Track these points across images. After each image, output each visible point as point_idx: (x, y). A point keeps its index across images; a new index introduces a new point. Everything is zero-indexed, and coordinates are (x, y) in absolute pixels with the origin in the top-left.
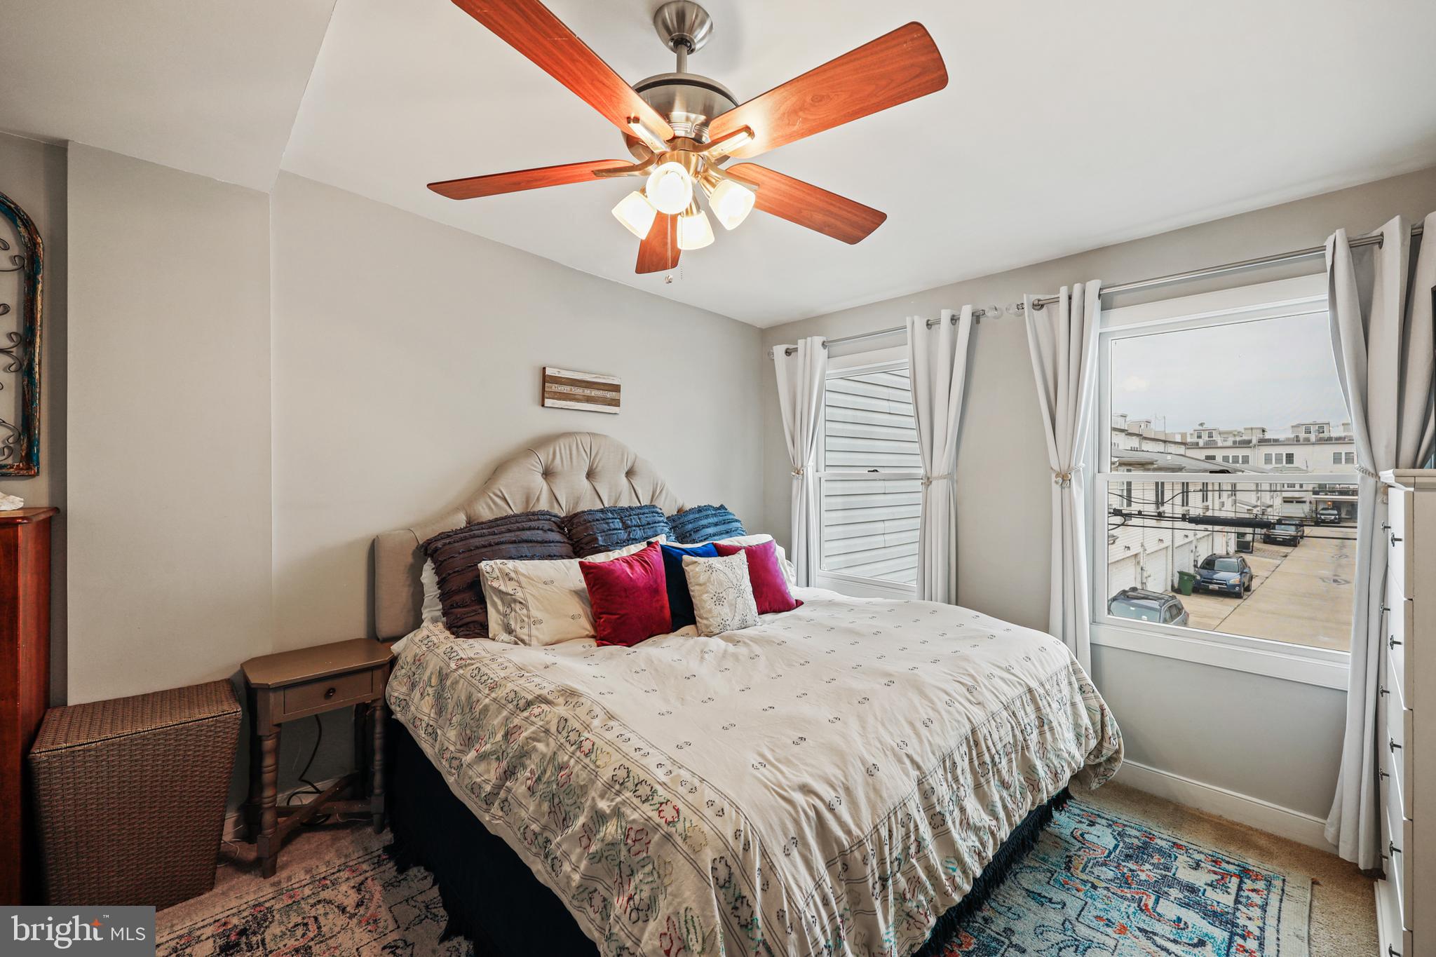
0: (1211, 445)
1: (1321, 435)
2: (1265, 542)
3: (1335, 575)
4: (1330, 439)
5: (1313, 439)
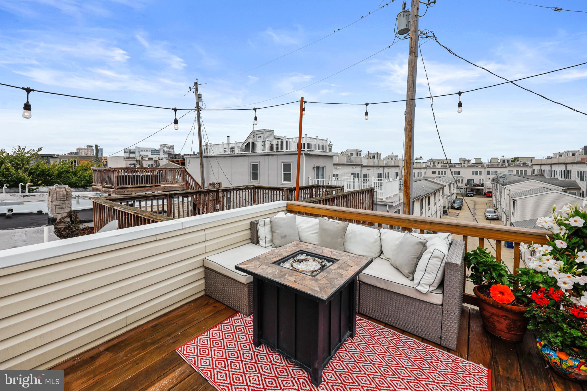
0: (434, 167)
1: (469, 165)
5: (466, 166)
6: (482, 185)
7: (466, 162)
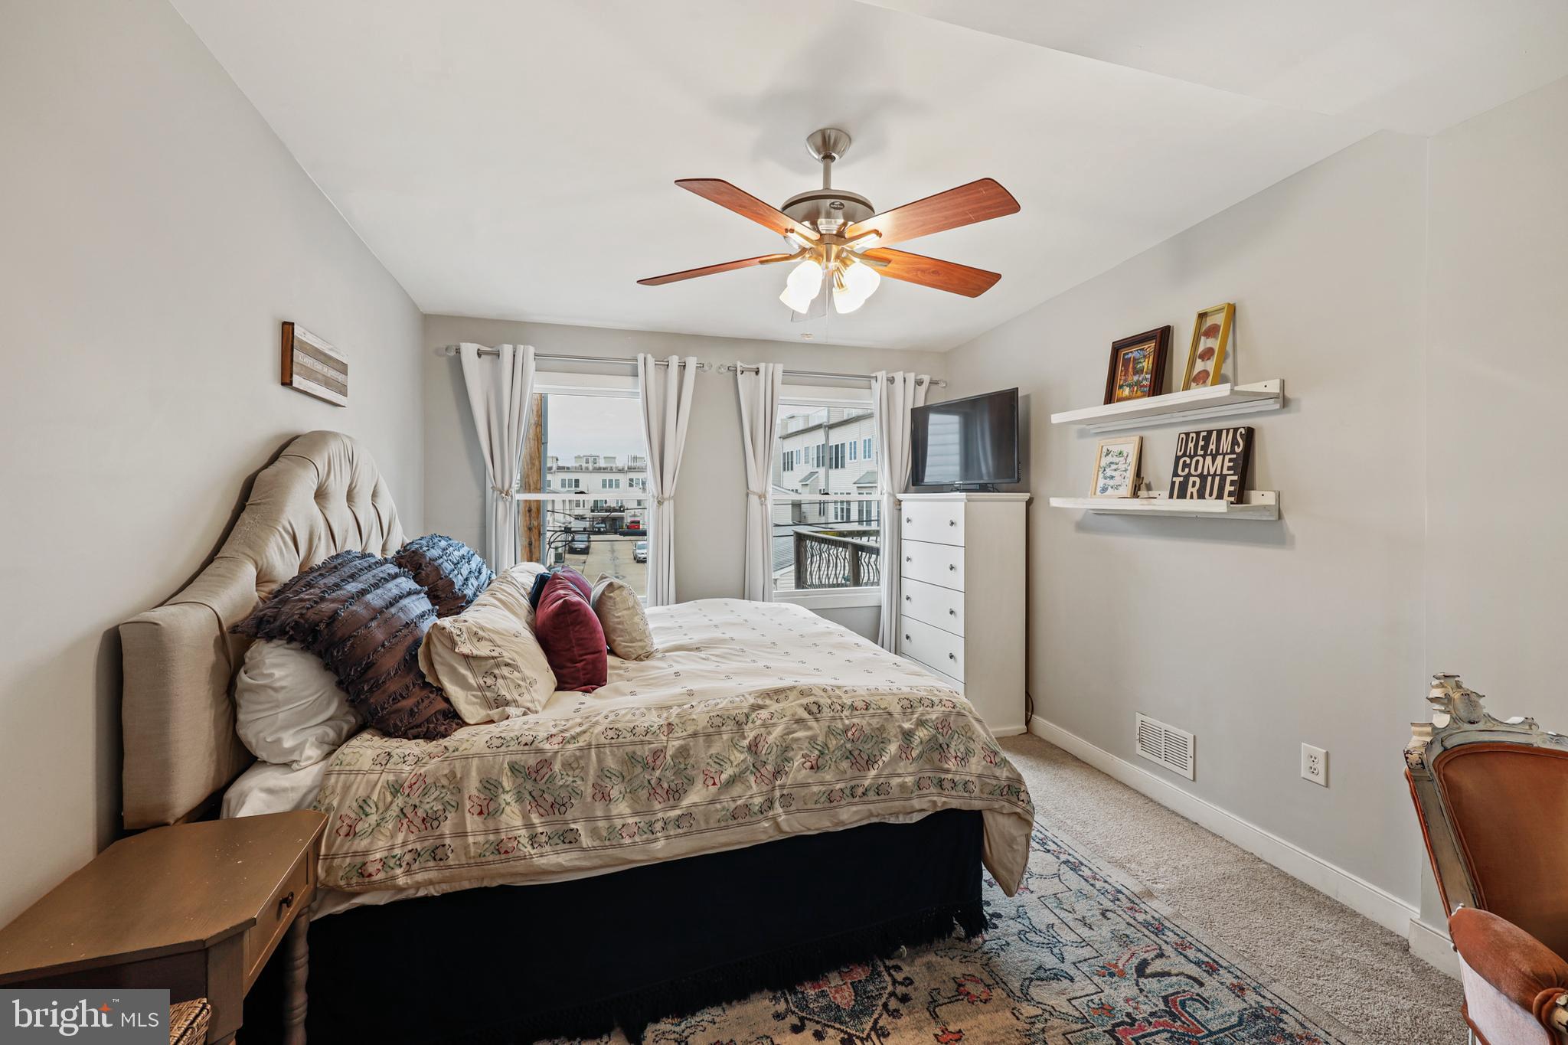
1: (595, 465)
2: (569, 553)
3: (616, 573)
4: (600, 468)
5: (591, 468)
6: (621, 509)
7: (591, 460)
